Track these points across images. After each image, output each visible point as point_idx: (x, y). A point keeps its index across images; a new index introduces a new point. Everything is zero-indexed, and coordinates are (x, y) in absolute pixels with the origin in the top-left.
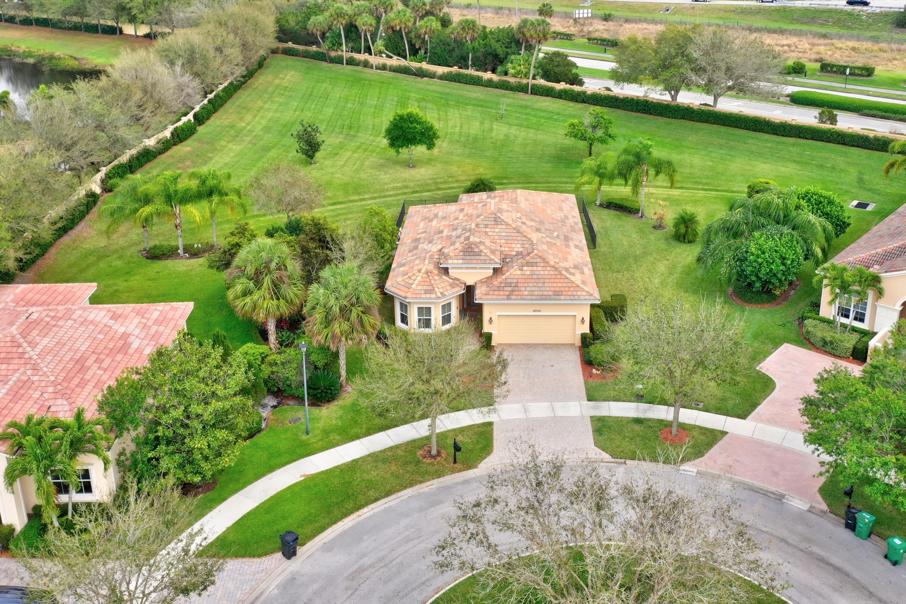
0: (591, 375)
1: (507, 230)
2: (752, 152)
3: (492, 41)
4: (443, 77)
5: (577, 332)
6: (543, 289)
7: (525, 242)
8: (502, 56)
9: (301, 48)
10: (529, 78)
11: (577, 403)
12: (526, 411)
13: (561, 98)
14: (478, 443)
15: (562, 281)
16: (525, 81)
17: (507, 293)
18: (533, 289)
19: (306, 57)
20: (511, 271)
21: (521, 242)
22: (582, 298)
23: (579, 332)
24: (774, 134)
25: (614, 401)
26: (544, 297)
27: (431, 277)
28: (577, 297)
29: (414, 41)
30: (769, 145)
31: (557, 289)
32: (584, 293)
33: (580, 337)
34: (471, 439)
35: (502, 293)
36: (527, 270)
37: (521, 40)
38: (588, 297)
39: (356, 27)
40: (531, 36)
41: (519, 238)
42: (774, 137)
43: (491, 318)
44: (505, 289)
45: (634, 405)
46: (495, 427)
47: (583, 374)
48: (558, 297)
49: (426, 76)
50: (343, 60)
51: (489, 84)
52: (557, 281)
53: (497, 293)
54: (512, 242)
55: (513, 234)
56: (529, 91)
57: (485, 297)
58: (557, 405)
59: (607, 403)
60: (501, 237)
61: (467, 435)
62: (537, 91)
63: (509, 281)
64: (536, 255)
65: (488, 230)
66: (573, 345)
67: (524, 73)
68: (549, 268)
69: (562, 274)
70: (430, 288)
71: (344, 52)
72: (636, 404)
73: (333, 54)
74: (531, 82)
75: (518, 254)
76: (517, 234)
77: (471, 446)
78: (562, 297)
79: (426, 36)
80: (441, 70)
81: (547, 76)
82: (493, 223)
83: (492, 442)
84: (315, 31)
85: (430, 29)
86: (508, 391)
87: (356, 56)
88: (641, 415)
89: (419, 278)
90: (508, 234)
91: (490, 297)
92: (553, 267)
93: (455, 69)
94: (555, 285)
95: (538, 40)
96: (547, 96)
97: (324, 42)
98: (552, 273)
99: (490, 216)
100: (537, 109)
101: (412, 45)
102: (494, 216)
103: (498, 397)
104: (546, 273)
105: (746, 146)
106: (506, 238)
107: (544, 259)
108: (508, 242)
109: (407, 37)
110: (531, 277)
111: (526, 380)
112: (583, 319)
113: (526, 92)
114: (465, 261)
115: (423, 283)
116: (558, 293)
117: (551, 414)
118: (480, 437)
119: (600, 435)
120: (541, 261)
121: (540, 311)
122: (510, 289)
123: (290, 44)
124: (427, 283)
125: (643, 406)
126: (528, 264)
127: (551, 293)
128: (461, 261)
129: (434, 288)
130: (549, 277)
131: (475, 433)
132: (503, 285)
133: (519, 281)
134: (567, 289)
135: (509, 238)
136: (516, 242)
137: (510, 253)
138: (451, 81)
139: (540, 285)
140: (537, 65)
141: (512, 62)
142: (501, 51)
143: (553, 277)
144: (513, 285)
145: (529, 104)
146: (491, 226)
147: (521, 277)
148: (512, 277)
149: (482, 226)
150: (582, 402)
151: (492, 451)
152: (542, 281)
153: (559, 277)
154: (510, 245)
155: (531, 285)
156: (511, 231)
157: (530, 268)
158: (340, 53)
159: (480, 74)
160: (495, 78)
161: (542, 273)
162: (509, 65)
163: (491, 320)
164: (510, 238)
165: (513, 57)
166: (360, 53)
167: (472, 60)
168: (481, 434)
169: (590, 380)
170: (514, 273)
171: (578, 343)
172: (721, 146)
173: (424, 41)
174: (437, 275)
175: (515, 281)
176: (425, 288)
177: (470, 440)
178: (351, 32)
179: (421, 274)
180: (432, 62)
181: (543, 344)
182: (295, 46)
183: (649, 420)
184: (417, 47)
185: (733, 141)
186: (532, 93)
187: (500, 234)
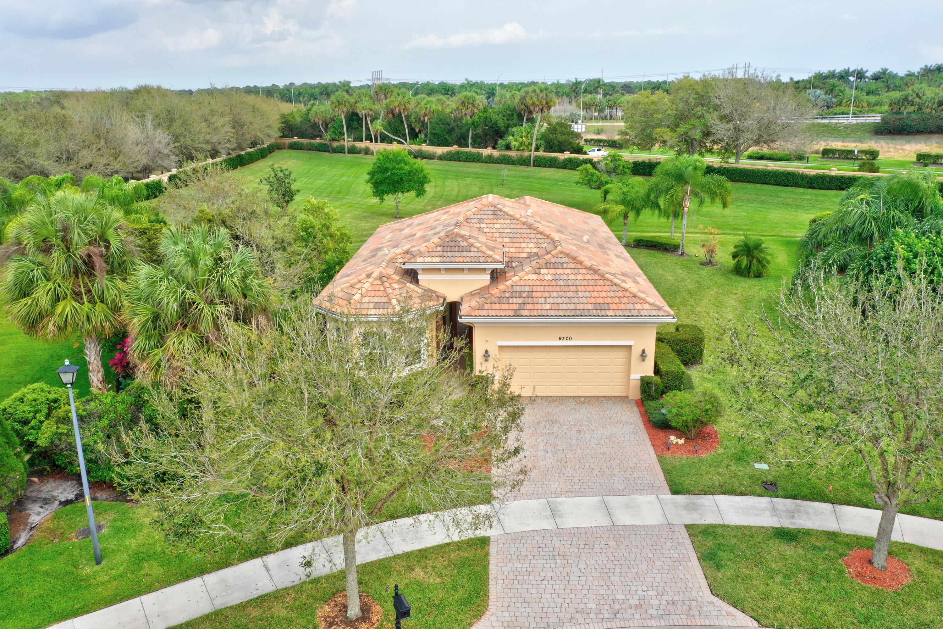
0: (668, 447)
1: (512, 226)
2: (789, 205)
3: (492, 114)
4: (442, 158)
5: (633, 376)
6: (576, 300)
7: (542, 241)
8: (503, 129)
9: (305, 141)
10: (531, 151)
11: (652, 498)
12: (554, 513)
13: (565, 168)
14: (455, 588)
15: (607, 288)
16: (526, 154)
17: (515, 307)
18: (560, 300)
19: (310, 150)
20: (521, 274)
21: (535, 241)
22: (642, 313)
23: (637, 374)
24: (810, 188)
25: (724, 493)
26: (578, 313)
27: (387, 284)
28: (635, 313)
29: (413, 126)
30: (807, 197)
31: (601, 300)
32: (647, 306)
33: (639, 383)
34: (440, 576)
35: (506, 306)
36: (547, 274)
37: (523, 112)
38: (654, 313)
39: (357, 115)
40: (533, 104)
41: (532, 236)
42: (810, 191)
43: (487, 352)
44: (511, 300)
45: (763, 501)
46: (493, 549)
47: (653, 445)
48: (603, 313)
49: (426, 158)
50: (344, 149)
51: (490, 160)
52: (599, 288)
53: (497, 306)
54: (522, 240)
55: (522, 231)
56: (532, 163)
57: (477, 313)
58: (615, 501)
59: (710, 497)
60: (504, 235)
61: (434, 568)
62: (539, 163)
63: (518, 288)
64: (561, 252)
65: (483, 226)
66: (624, 399)
67: (526, 144)
68: (584, 271)
69: (607, 279)
70: (385, 300)
71: (347, 142)
72: (768, 499)
73: (335, 144)
74: (533, 154)
75: (530, 256)
76: (529, 231)
77: (441, 595)
78: (610, 313)
79: (426, 118)
80: (440, 150)
81: (550, 147)
82: (492, 217)
83: (487, 585)
84: (316, 120)
85: (430, 111)
86: (523, 472)
87: (358, 145)
88: (787, 524)
89: (367, 285)
90: (515, 231)
91: (485, 313)
92: (590, 268)
93: (455, 148)
94: (596, 294)
95: (541, 107)
96: (551, 166)
97: (326, 132)
98: (589, 277)
99: (487, 208)
100: (540, 178)
101: (412, 130)
102: (492, 208)
103: (498, 485)
104: (579, 277)
105: (779, 199)
106: (511, 235)
107: (574, 258)
108: (515, 240)
109: (407, 121)
110: (554, 283)
111: (550, 455)
112: (643, 351)
113: (529, 165)
114: (445, 259)
115: (373, 293)
116: (602, 306)
117: (604, 521)
118: (459, 573)
119: (718, 567)
120: (570, 260)
121: (570, 339)
122: (520, 300)
123: (296, 139)
124: (381, 293)
125: (783, 503)
126: (548, 265)
127: (590, 306)
128: (437, 259)
129: (390, 300)
130: (585, 283)
131: (451, 563)
132: (507, 295)
133: (535, 289)
134: (617, 300)
135: (516, 236)
136: (526, 240)
137: (518, 255)
138: (451, 160)
139: (571, 294)
140: (539, 137)
141: (513, 135)
142: (501, 124)
143: (591, 283)
144: (524, 295)
145: (532, 174)
146: (488, 221)
147: (538, 283)
148: (522, 283)
149: (475, 221)
150: (662, 497)
151: (486, 608)
152: (574, 288)
153: (601, 282)
154: (518, 245)
155: (555, 294)
156: (519, 226)
157: (552, 271)
158: (342, 143)
159: (481, 151)
160: (496, 153)
161: (573, 277)
162: (511, 138)
163: (486, 355)
164: (518, 235)
165: (514, 129)
166: (362, 141)
167: (472, 138)
168: (463, 564)
169: (668, 456)
170: (526, 278)
171: (635, 393)
172: (751, 201)
173: (424, 124)
174: (398, 282)
175: (527, 289)
176: (376, 300)
177: (438, 580)
178: (353, 121)
179: (370, 280)
180: (432, 144)
181: (574, 397)
182: (301, 140)
183: (808, 533)
184: (417, 131)
185: (763, 195)
186: (534, 166)
187: (501, 230)
